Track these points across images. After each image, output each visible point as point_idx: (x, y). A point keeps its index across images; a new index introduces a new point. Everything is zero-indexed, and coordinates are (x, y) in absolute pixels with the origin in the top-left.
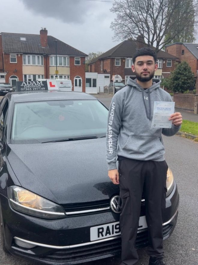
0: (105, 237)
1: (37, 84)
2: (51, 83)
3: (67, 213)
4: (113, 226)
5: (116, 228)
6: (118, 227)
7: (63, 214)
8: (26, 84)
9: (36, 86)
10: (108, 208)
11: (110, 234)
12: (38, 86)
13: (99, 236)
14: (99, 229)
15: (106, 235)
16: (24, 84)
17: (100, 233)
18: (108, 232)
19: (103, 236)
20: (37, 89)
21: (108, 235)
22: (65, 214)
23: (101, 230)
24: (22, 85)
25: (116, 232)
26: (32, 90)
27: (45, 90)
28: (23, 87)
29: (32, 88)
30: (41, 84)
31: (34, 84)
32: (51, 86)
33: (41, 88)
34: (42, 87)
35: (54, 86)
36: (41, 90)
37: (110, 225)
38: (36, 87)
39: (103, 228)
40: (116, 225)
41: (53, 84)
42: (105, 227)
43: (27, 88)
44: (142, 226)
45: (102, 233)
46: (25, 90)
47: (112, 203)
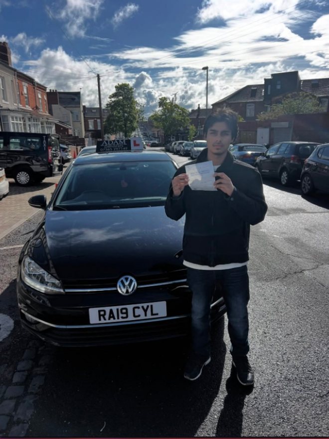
0: (107, 321)
1: (119, 143)
2: (135, 142)
3: (67, 291)
4: (118, 310)
5: (122, 313)
6: (124, 311)
7: (62, 291)
9: (118, 145)
10: (114, 289)
11: (114, 319)
12: (120, 145)
13: (100, 320)
14: (99, 311)
15: (109, 319)
16: (105, 144)
17: (101, 315)
18: (111, 315)
19: (105, 319)
20: (119, 148)
21: (112, 320)
22: (64, 291)
23: (102, 313)
24: (102, 145)
25: (122, 318)
26: (113, 150)
27: (128, 149)
28: (103, 147)
29: (113, 148)
31: (116, 144)
32: (136, 145)
33: (123, 148)
34: (124, 146)
35: (138, 145)
36: (123, 150)
37: (114, 308)
39: (104, 311)
40: (122, 309)
41: (137, 143)
42: (107, 309)
44: (157, 314)
45: (104, 316)
46: (105, 151)
47: (119, 283)
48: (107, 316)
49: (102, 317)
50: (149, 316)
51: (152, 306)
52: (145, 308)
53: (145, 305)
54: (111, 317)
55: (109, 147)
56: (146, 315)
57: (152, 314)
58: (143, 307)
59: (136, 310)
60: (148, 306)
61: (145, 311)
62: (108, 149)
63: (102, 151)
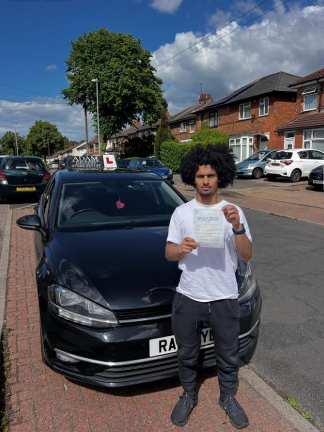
0: (168, 352)
1: (91, 159)
2: (108, 159)
3: (121, 322)
7: (115, 322)
8: (77, 160)
9: (90, 162)
11: (175, 348)
12: (92, 162)
13: (160, 351)
14: (160, 342)
15: (170, 349)
18: (172, 345)
19: (165, 350)
20: (91, 165)
21: (173, 350)
22: (118, 322)
23: (163, 344)
26: (85, 167)
27: (100, 167)
28: (75, 163)
29: (85, 165)
30: (96, 160)
31: (88, 160)
32: (108, 162)
33: (96, 165)
34: (97, 163)
35: (112, 163)
39: (165, 341)
41: (110, 160)
42: (169, 339)
43: (80, 164)
45: (164, 347)
46: (77, 167)
48: (167, 347)
49: (162, 348)
50: (208, 341)
54: (172, 347)
60: (207, 332)
62: (81, 166)
63: (74, 168)
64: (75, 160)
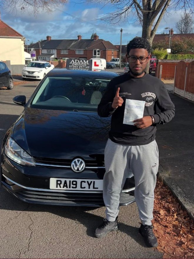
0: (62, 188)
1: (83, 62)
2: (95, 63)
3: (36, 164)
4: (70, 181)
5: (73, 184)
7: (33, 164)
8: (74, 62)
9: (82, 64)
11: (67, 187)
12: (84, 64)
13: (57, 187)
14: (57, 181)
20: (83, 67)
21: (65, 188)
23: (59, 182)
24: (71, 63)
25: (73, 187)
27: (89, 68)
28: (71, 65)
29: (78, 66)
30: (87, 63)
31: (81, 63)
32: (96, 65)
33: (86, 67)
34: (87, 65)
35: (98, 66)
37: (68, 180)
38: (82, 66)
39: (61, 181)
40: (73, 182)
41: (97, 64)
43: (75, 66)
45: (60, 184)
47: (73, 163)
48: (62, 185)
49: (58, 185)
50: (91, 189)
51: (94, 182)
52: (90, 183)
53: (90, 181)
54: (65, 186)
55: (76, 65)
56: (89, 188)
57: (94, 188)
58: (88, 182)
59: (83, 183)
60: (91, 182)
61: (89, 185)
62: (75, 67)
63: (71, 68)
64: (73, 62)
